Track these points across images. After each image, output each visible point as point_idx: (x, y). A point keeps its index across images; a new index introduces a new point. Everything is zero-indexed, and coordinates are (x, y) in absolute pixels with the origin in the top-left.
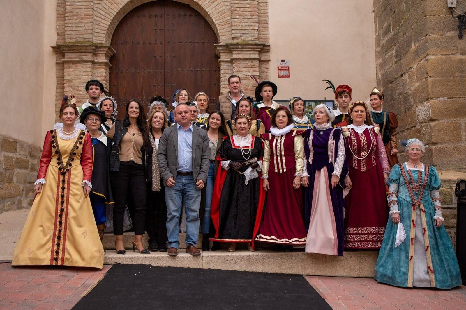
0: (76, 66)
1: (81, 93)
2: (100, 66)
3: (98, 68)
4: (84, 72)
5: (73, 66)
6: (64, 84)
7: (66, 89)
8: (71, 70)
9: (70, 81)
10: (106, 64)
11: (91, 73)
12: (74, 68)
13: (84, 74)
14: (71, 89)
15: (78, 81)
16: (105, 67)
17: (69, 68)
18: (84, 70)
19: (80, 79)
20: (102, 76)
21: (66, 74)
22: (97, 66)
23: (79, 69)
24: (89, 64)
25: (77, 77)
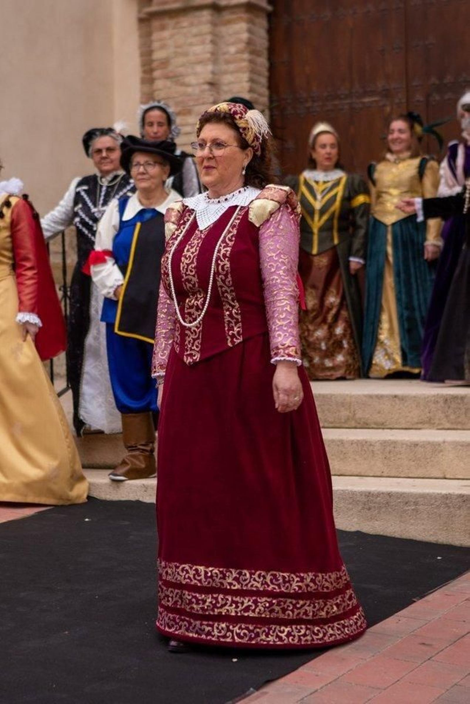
0: (177, 23)
1: (190, 90)
2: (234, 16)
3: (229, 22)
4: (196, 35)
5: (170, 22)
6: (151, 71)
7: (159, 84)
8: (166, 34)
9: (165, 63)
10: (250, 7)
11: (209, 38)
12: (174, 28)
13: (194, 40)
14: (168, 83)
15: (181, 60)
16: (245, 16)
17: (163, 28)
18: (195, 30)
19: (186, 54)
20: (240, 41)
21: (156, 45)
22: (227, 16)
23: (185, 30)
24: (206, 15)
25: (179, 50)
